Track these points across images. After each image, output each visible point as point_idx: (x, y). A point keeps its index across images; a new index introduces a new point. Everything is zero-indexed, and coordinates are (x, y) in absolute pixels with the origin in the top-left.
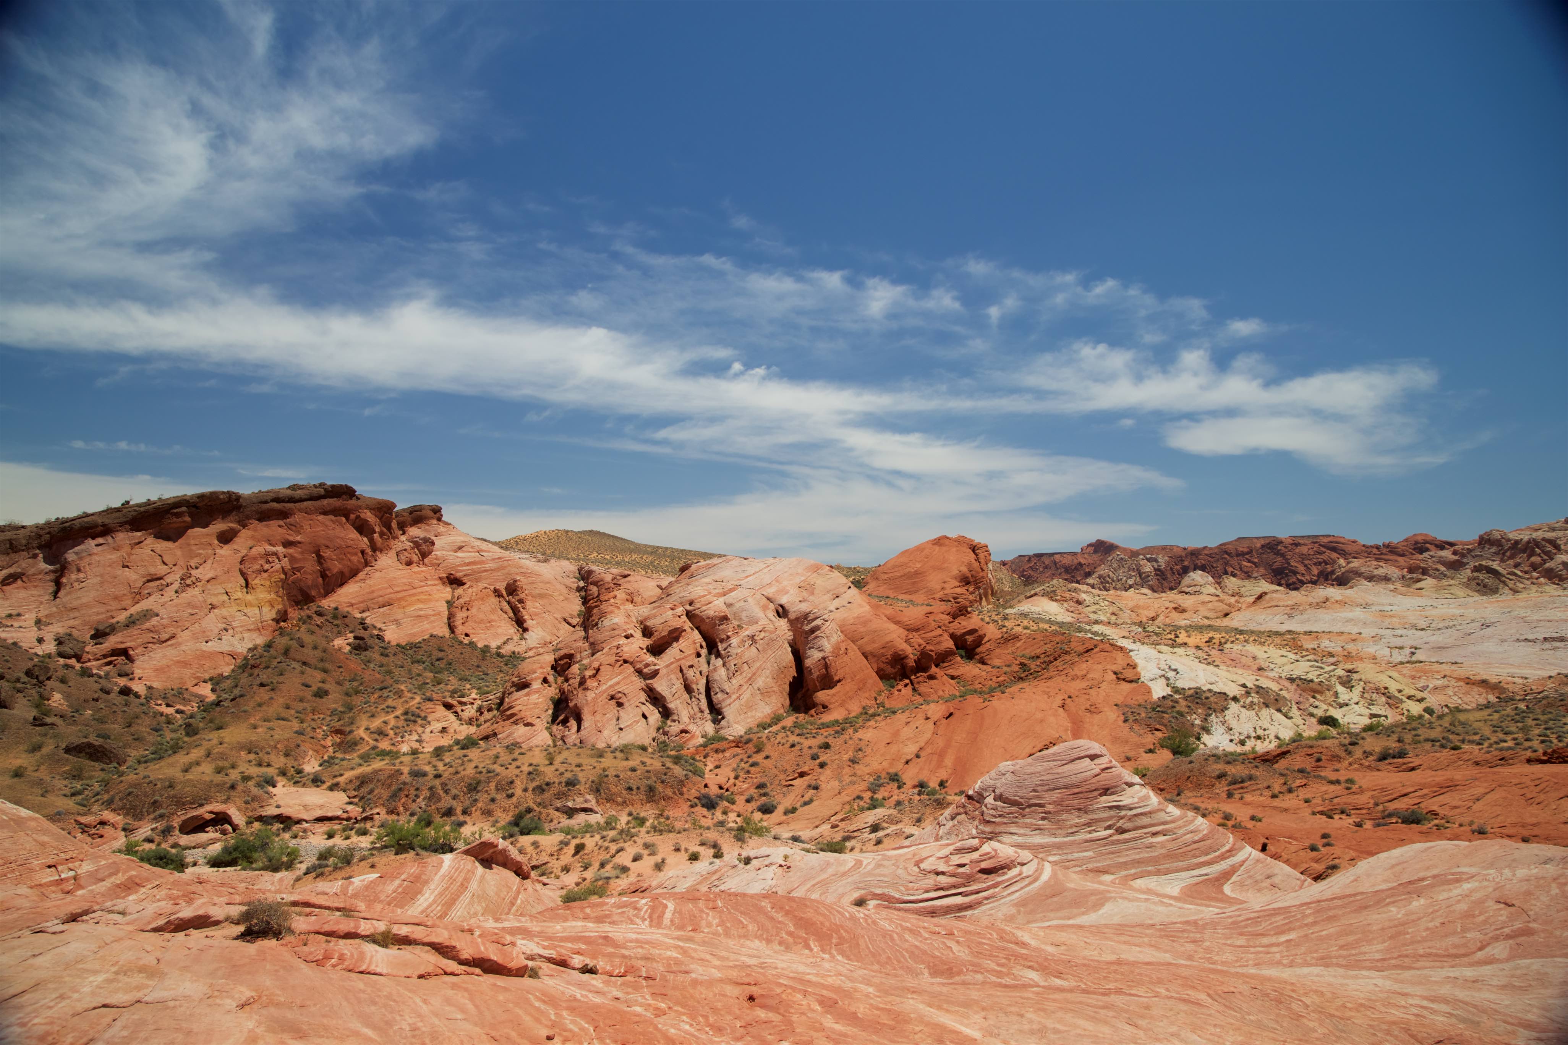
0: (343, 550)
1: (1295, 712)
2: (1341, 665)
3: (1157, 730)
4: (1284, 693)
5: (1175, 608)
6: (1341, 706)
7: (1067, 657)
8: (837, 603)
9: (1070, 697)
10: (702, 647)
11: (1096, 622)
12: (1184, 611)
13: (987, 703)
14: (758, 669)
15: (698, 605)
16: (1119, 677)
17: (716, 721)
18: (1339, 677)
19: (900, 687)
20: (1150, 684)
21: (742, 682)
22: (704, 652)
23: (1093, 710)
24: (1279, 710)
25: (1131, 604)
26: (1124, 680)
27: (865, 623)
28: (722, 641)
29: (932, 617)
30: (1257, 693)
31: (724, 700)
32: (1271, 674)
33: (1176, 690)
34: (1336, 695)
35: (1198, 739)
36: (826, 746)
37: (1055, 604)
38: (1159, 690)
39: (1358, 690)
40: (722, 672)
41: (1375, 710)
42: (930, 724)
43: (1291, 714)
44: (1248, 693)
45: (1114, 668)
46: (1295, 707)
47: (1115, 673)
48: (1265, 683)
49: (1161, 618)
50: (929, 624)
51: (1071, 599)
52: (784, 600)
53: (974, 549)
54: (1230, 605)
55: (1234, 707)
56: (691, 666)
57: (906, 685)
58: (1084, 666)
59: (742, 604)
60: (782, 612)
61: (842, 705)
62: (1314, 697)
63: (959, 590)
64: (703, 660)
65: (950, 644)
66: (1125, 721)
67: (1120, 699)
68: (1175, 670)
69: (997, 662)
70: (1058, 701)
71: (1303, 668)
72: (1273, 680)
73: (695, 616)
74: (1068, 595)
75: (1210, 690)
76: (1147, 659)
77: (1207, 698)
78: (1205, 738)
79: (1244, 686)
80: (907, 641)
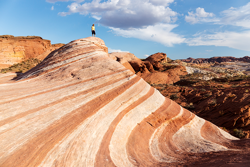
0: (39, 49)
4: (216, 74)
8: (131, 59)
18: (229, 72)
24: (214, 77)
27: (135, 62)
34: (227, 75)
38: (189, 73)
39: (232, 75)
45: (181, 69)
46: (218, 77)
48: (212, 73)
53: (164, 55)
54: (210, 65)
55: (204, 76)
57: (140, 72)
62: (222, 75)
66: (180, 78)
70: (167, 74)
76: (189, 68)
77: (199, 74)
79: (207, 73)
80: (141, 64)
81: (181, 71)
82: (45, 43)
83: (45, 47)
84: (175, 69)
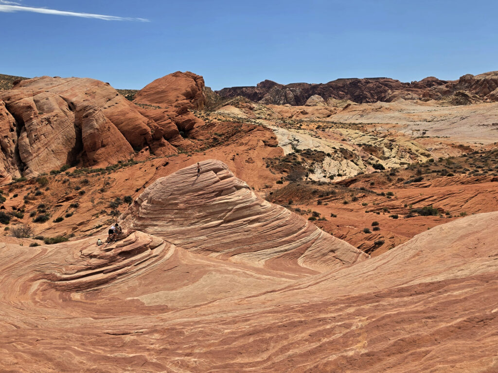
1: (361, 162)
2: (386, 138)
3: (284, 171)
4: (356, 152)
5: (302, 112)
6: (386, 158)
7: (239, 134)
8: (109, 103)
9: (237, 154)
10: (14, 125)
11: (259, 118)
12: (307, 113)
13: (189, 157)
14: (52, 138)
15: (13, 100)
16: (266, 144)
17: (22, 170)
18: (385, 144)
19: (143, 150)
20: (284, 148)
21: (40, 146)
22: (15, 128)
23: (250, 161)
24: (352, 161)
25: (279, 110)
26: (269, 145)
27: (124, 115)
28: (27, 121)
29: (166, 113)
30: (341, 152)
31: (27, 157)
32: (349, 143)
33: (298, 151)
34: (383, 153)
35: (307, 176)
36: (86, 182)
37: (238, 109)
38: (288, 151)
39: (394, 151)
40: (27, 140)
41: (403, 160)
42: (154, 169)
43: (358, 163)
44: (336, 152)
45: (263, 139)
46: (361, 159)
47: (264, 142)
48: (345, 147)
49: (294, 117)
50: (164, 117)
51: (247, 107)
52: (74, 100)
53: (195, 78)
54: (331, 111)
55: (327, 159)
56: (6, 137)
57: (146, 150)
58: (247, 138)
59: (45, 100)
60: (72, 106)
61: (106, 160)
62: (371, 154)
63: (186, 101)
64: (15, 133)
65: (176, 128)
66: (267, 167)
67: (265, 155)
68: (297, 140)
69: (201, 138)
70: (231, 156)
71: (366, 140)
72: (350, 145)
73: (11, 107)
74: (245, 104)
75: (315, 151)
76: (283, 135)
77: (313, 154)
78: (311, 176)
79: (334, 148)
80: (148, 124)
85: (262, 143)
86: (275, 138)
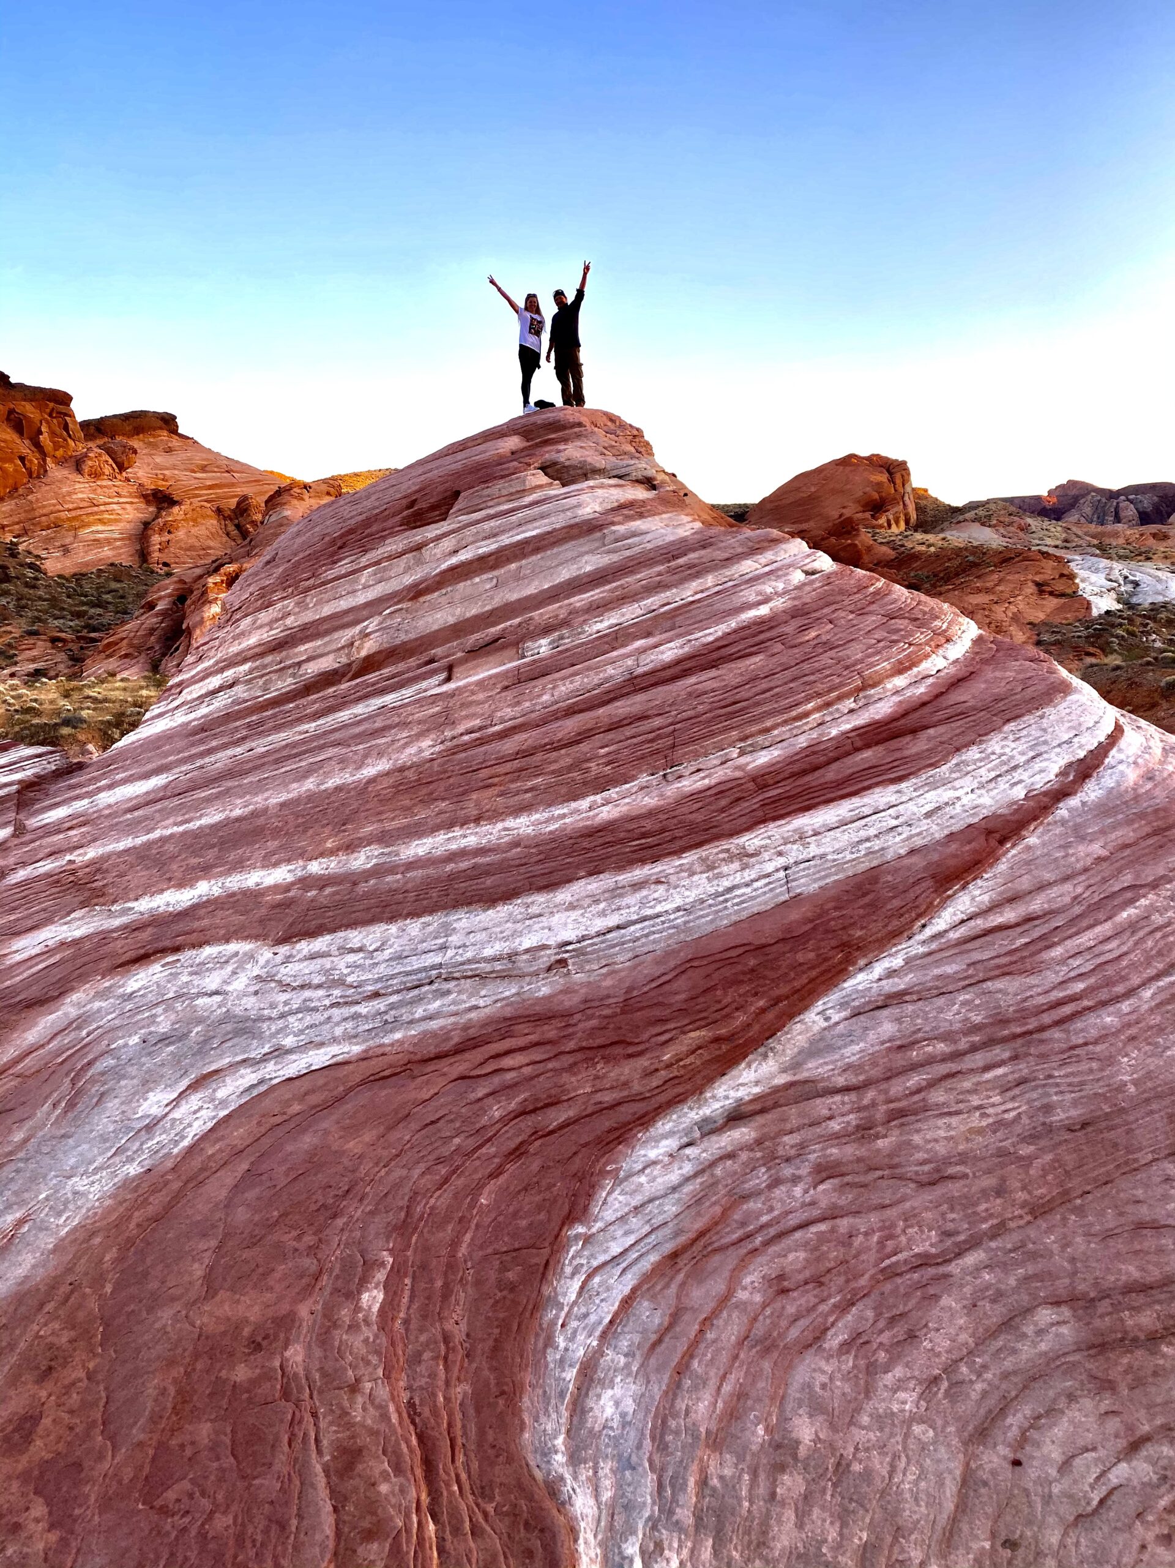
3: (1088, 654)
7: (974, 571)
12: (1166, 538)
16: (1041, 588)
20: (1093, 599)
26: (1051, 593)
33: (1131, 606)
37: (988, 529)
38: (1104, 604)
45: (1037, 578)
47: (1037, 584)
49: (1131, 544)
51: (1011, 524)
53: (889, 467)
58: (994, 577)
67: (1038, 616)
68: (1134, 583)
74: (1007, 519)
76: (1093, 569)
81: (1041, 592)
82: (29, 410)
83: (37, 445)
84: (996, 576)
85: (1030, 589)
86: (1071, 577)
